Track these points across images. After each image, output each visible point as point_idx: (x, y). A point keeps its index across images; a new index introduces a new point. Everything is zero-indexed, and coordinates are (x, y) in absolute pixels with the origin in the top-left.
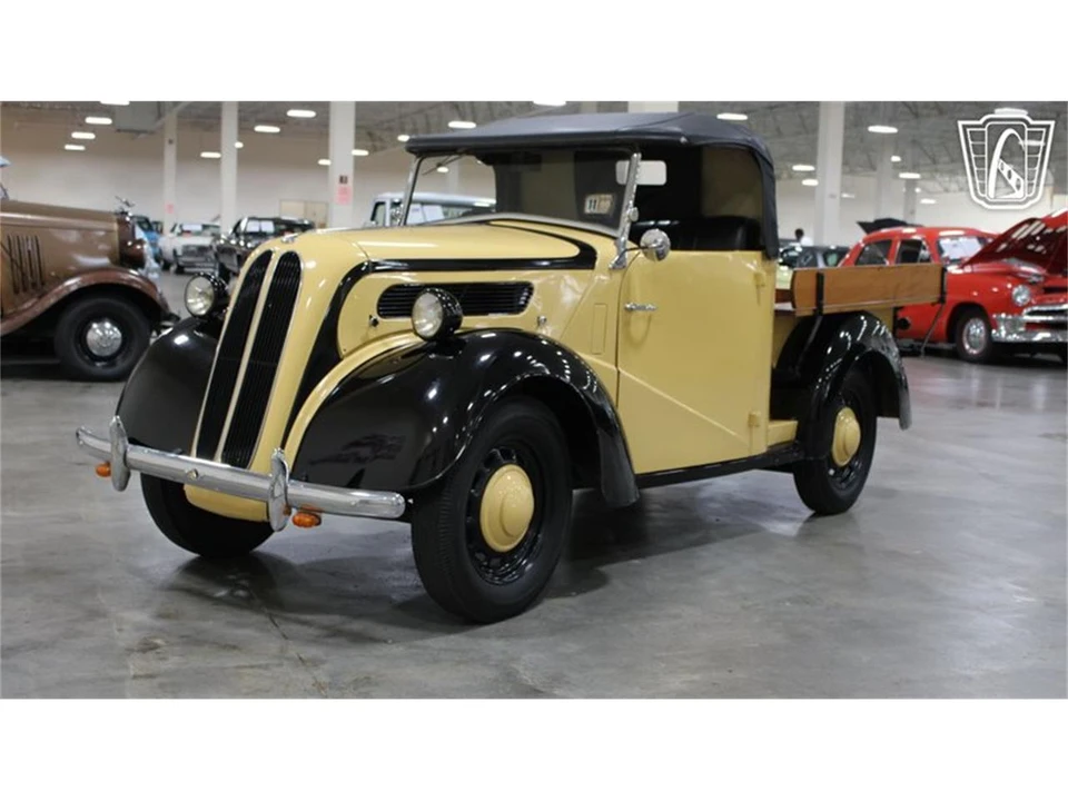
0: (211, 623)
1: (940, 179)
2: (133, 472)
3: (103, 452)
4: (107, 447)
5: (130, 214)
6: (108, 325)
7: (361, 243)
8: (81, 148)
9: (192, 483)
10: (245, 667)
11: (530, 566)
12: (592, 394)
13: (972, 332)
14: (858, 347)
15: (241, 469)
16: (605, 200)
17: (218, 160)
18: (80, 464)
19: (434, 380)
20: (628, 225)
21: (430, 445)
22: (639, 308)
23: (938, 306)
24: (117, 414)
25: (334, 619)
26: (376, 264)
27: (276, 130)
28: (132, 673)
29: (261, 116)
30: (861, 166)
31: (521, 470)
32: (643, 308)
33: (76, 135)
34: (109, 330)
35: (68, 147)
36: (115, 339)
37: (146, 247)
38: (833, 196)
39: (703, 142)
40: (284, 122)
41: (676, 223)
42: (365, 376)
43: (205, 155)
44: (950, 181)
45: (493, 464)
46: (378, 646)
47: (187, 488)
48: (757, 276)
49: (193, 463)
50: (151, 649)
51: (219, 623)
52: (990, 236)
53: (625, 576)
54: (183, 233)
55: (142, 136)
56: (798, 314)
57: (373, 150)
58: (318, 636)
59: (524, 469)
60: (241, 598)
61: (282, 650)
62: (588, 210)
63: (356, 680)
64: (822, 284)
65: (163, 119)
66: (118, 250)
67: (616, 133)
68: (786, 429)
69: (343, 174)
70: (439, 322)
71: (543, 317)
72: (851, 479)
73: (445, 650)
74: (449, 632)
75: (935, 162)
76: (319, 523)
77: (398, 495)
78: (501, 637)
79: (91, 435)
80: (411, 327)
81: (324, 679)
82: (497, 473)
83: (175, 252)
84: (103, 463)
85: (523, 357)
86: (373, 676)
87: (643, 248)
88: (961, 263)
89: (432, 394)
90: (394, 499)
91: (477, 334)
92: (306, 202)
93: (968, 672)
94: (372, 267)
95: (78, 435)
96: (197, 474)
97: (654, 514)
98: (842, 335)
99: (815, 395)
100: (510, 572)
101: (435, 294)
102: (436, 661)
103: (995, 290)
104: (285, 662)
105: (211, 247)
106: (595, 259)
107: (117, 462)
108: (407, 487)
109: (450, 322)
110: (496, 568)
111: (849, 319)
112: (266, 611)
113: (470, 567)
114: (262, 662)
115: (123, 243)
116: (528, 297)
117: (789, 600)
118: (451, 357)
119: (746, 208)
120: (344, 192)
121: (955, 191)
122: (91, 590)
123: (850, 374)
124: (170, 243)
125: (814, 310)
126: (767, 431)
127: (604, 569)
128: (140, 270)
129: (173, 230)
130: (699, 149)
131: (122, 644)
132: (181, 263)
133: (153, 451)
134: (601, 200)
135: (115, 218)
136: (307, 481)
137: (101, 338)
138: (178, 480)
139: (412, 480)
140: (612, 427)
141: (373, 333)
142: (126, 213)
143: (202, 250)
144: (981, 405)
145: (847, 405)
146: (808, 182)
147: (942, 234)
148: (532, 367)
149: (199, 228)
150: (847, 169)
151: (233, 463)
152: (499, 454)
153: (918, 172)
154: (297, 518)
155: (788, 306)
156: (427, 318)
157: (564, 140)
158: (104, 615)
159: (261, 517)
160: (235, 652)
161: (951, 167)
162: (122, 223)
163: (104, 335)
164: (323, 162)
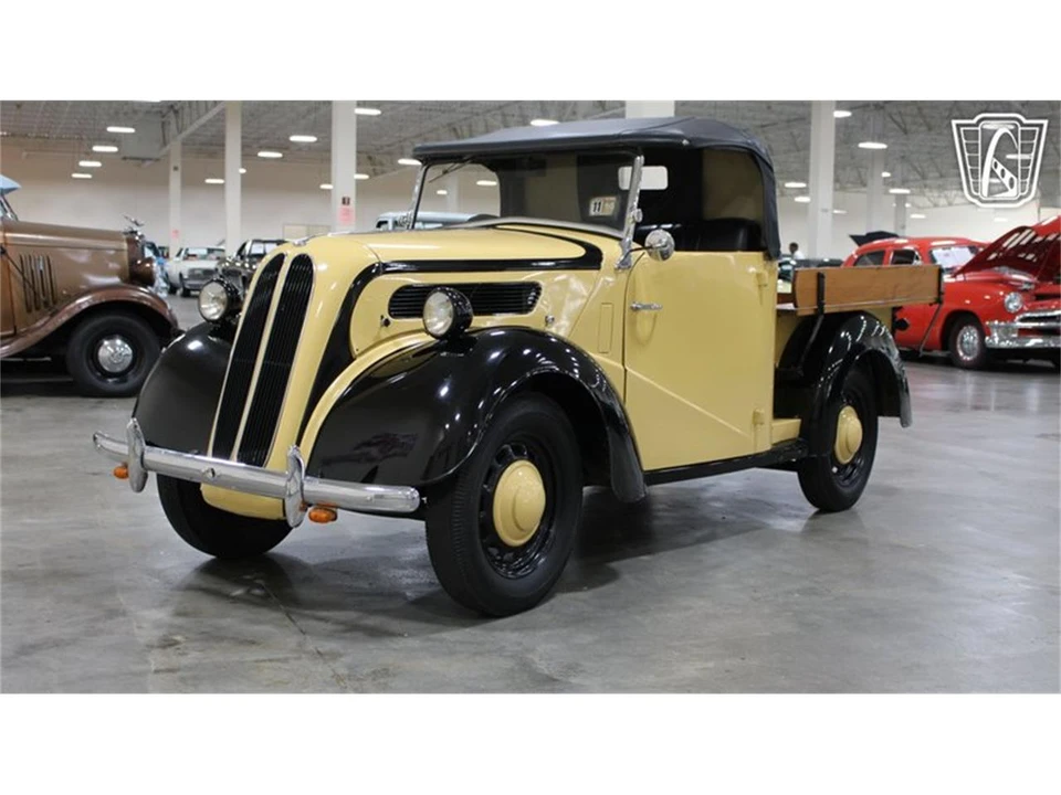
0: (229, 620)
1: (930, 194)
2: (149, 473)
3: (120, 454)
4: (124, 449)
5: (139, 233)
6: (119, 342)
7: (371, 245)
8: (89, 176)
9: (208, 482)
10: (264, 661)
11: (542, 560)
12: (602, 393)
13: (966, 340)
14: (858, 348)
15: (257, 468)
16: (610, 202)
17: (222, 186)
18: (94, 474)
19: (447, 377)
20: (632, 227)
21: (444, 440)
22: (645, 307)
23: (936, 307)
24: (133, 416)
25: (350, 615)
26: (385, 265)
27: (279, 155)
28: (153, 668)
29: (263, 142)
30: (852, 183)
31: (532, 465)
32: (648, 307)
33: (83, 164)
34: (120, 347)
35: (75, 175)
36: (127, 355)
37: (155, 265)
38: (825, 211)
39: (705, 145)
40: (287, 149)
41: (678, 226)
42: (377, 375)
43: (209, 181)
44: (939, 197)
45: (504, 460)
46: (395, 639)
47: (203, 487)
48: (759, 276)
49: (210, 463)
50: (170, 645)
51: (236, 619)
52: (981, 245)
53: (634, 572)
54: (189, 256)
55: (148, 163)
56: (800, 314)
57: (373, 174)
58: (335, 631)
59: (535, 465)
60: (257, 596)
61: (300, 645)
62: (592, 213)
63: (374, 672)
64: (823, 283)
65: (168, 147)
66: (128, 268)
67: (619, 136)
68: (789, 427)
69: (345, 195)
70: (449, 321)
71: (550, 317)
72: (853, 477)
73: (462, 643)
74: (464, 626)
75: (924, 177)
76: (335, 519)
77: (412, 490)
78: (516, 629)
79: (108, 439)
80: (422, 326)
81: (342, 671)
82: (509, 469)
83: (181, 275)
84: (120, 465)
85: (532, 355)
86: (391, 668)
87: (647, 248)
88: (954, 272)
89: (444, 391)
90: (408, 493)
91: (487, 332)
92: (308, 226)
93: (978, 657)
94: (383, 269)
95: (95, 439)
96: (213, 473)
97: (660, 514)
98: (843, 335)
99: (818, 393)
100: (524, 566)
101: (446, 293)
102: (452, 653)
103: (987, 297)
104: (303, 656)
105: (217, 270)
106: (601, 259)
107: (134, 464)
108: (422, 482)
109: (460, 321)
110: (509, 563)
111: (849, 318)
112: (282, 607)
113: (484, 560)
114: (281, 656)
115: (133, 262)
116: (536, 297)
117: (798, 591)
118: (462, 355)
119: (747, 210)
120: (347, 213)
121: (943, 206)
122: (111, 591)
123: (851, 373)
124: (176, 267)
125: (816, 310)
126: (772, 428)
127: (614, 565)
128: (150, 288)
129: (178, 255)
130: (700, 150)
131: (142, 641)
132: (187, 287)
133: (171, 452)
134: (605, 202)
135: (124, 237)
136: (322, 477)
137: (112, 355)
138: (195, 480)
139: (425, 477)
140: (621, 427)
141: (385, 333)
142: (136, 232)
143: (208, 273)
144: (977, 408)
145: (849, 404)
146: (800, 199)
147: (934, 244)
148: (540, 365)
149: (205, 252)
150: (838, 185)
151: (248, 462)
152: (511, 450)
153: (908, 188)
154: (313, 514)
155: (790, 306)
156: (438, 317)
157: (569, 144)
158: (124, 614)
159: (277, 515)
160: (254, 647)
161: (940, 182)
162: (131, 242)
163: (116, 352)
164: (324, 186)
